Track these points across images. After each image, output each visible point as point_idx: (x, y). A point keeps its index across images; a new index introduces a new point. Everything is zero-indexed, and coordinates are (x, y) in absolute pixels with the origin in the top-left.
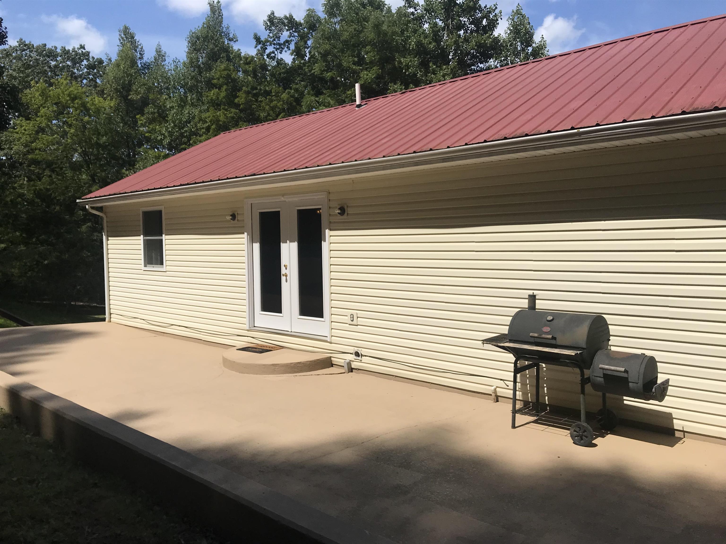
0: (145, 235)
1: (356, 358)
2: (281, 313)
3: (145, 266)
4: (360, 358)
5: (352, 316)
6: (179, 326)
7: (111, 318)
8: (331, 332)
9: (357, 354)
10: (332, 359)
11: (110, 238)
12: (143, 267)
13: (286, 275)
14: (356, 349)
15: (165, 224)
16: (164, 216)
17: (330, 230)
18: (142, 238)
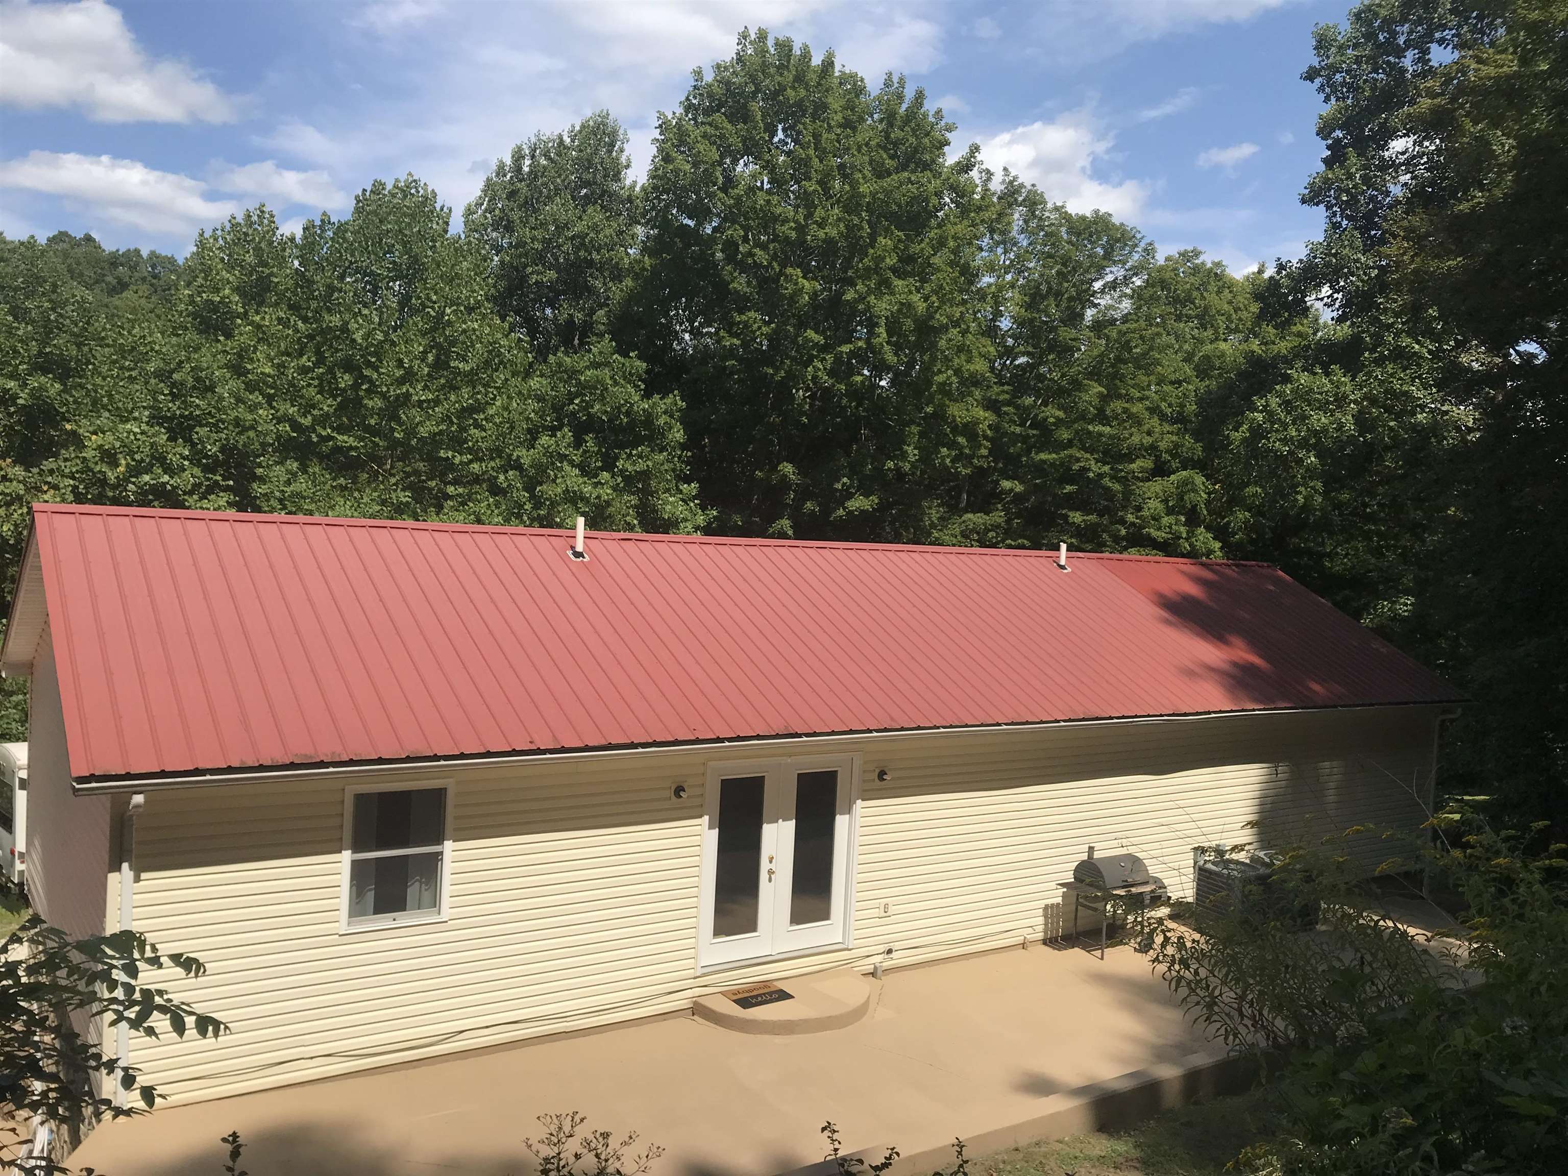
0: (356, 849)
1: (886, 957)
2: (756, 931)
3: (349, 923)
4: (893, 955)
5: (885, 906)
6: (487, 1027)
8: (853, 935)
9: (889, 952)
12: (342, 926)
13: (771, 872)
14: (886, 947)
15: (456, 818)
16: (451, 800)
17: (863, 800)
18: (347, 856)
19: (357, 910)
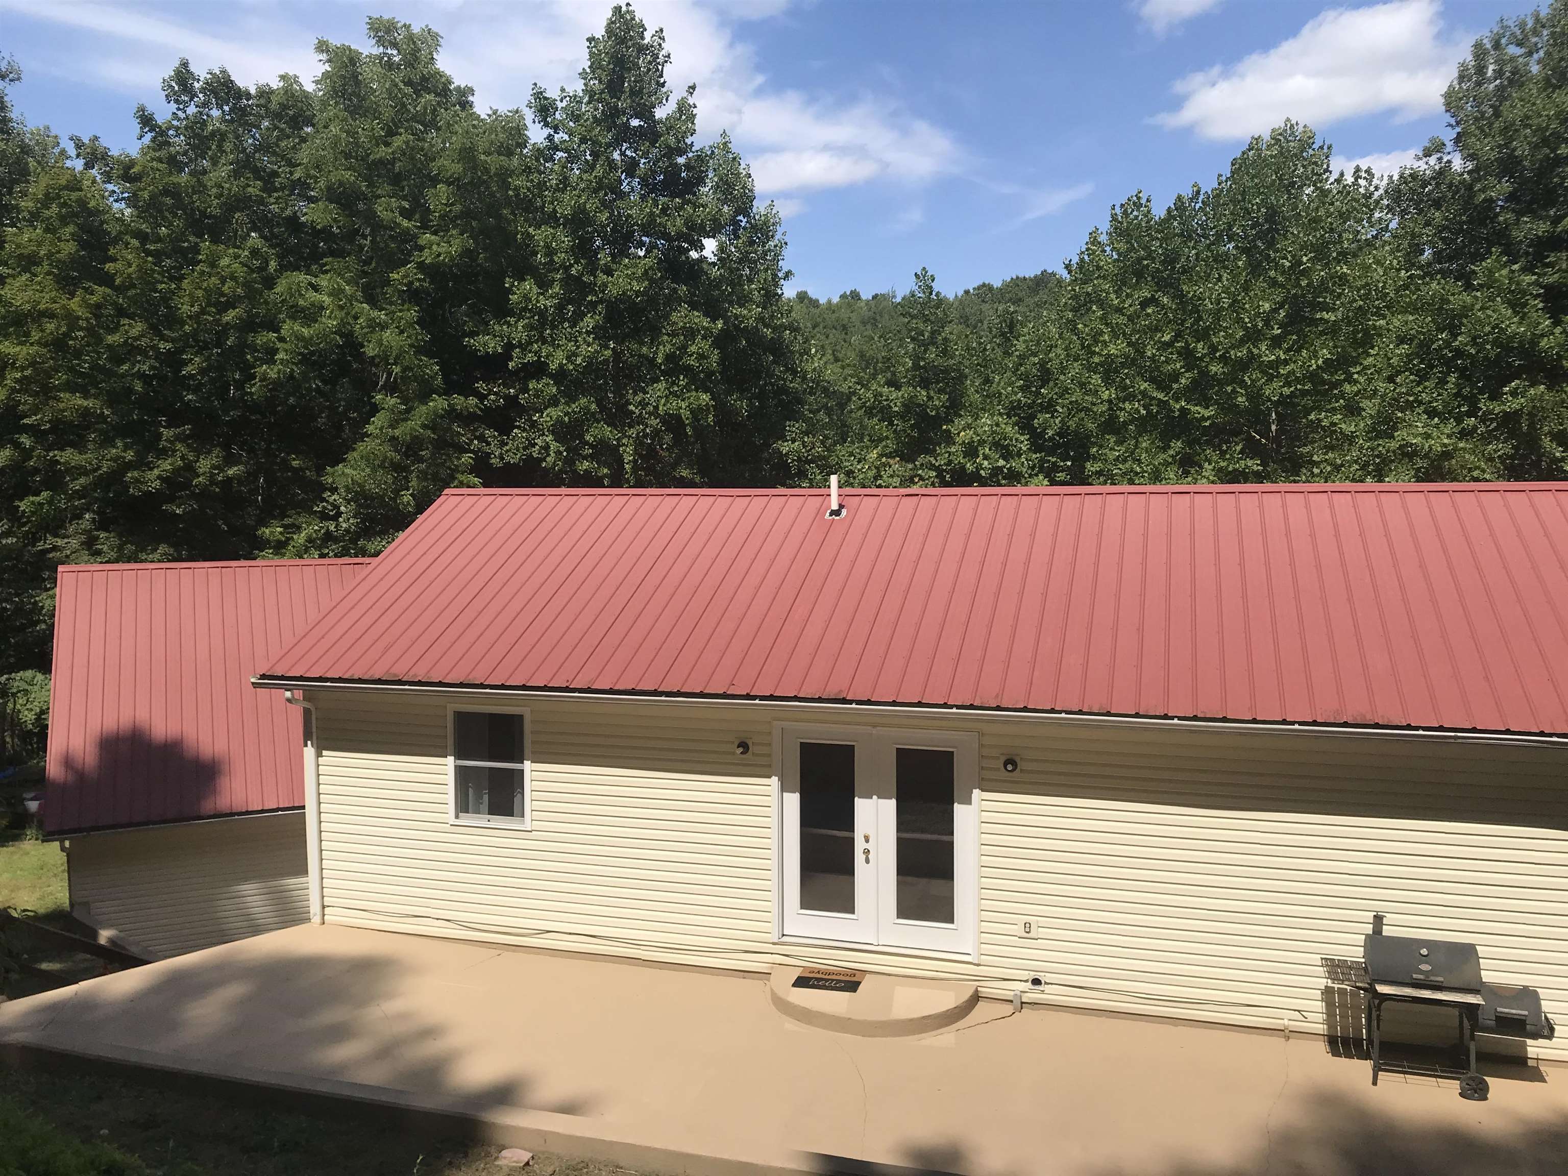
0: (458, 756)
1: (1033, 987)
2: (853, 913)
3: (457, 817)
4: (1041, 988)
5: (1028, 925)
6: (570, 934)
7: (324, 915)
8: (979, 949)
9: (1036, 982)
10: (979, 989)
11: (325, 753)
12: (451, 817)
13: (867, 852)
14: (1033, 975)
15: (533, 742)
16: (528, 727)
17: (983, 790)
18: (450, 760)
19: (463, 806)
